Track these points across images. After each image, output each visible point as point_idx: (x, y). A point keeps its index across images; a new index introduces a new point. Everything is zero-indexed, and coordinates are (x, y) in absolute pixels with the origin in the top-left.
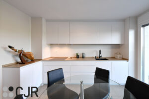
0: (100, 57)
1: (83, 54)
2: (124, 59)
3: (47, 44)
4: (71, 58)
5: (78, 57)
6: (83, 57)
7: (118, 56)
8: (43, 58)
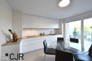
0: (51, 34)
1: (44, 33)
4: (38, 35)
5: (41, 35)
6: (44, 35)
7: (58, 33)
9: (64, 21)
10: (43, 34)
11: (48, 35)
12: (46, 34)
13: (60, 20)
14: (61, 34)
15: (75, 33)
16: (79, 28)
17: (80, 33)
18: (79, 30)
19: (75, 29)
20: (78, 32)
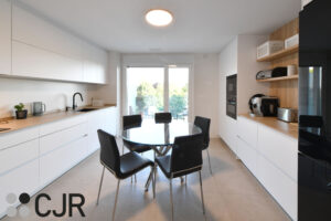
7: (101, 102)
10: (30, 111)
11: (59, 111)
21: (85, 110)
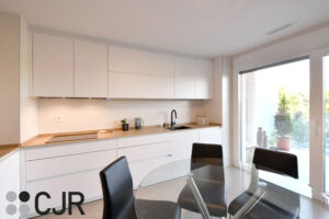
0: (172, 124)
1: (137, 120)
2: (212, 124)
3: (31, 98)
4: (110, 131)
5: (125, 127)
6: (137, 128)
7: (204, 121)
8: (24, 138)
9: (231, 66)
10: (132, 125)
11: (159, 126)
12: (145, 123)
13: (212, 60)
14: (220, 125)
15: (282, 120)
16: (300, 99)
17: (306, 119)
18: (300, 107)
19: (283, 102)
20: (298, 116)
21: (183, 128)
